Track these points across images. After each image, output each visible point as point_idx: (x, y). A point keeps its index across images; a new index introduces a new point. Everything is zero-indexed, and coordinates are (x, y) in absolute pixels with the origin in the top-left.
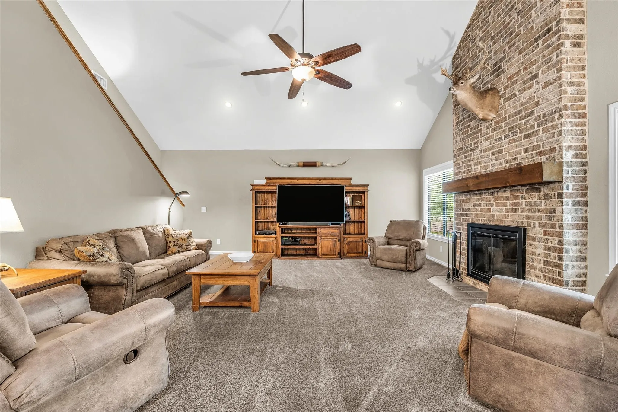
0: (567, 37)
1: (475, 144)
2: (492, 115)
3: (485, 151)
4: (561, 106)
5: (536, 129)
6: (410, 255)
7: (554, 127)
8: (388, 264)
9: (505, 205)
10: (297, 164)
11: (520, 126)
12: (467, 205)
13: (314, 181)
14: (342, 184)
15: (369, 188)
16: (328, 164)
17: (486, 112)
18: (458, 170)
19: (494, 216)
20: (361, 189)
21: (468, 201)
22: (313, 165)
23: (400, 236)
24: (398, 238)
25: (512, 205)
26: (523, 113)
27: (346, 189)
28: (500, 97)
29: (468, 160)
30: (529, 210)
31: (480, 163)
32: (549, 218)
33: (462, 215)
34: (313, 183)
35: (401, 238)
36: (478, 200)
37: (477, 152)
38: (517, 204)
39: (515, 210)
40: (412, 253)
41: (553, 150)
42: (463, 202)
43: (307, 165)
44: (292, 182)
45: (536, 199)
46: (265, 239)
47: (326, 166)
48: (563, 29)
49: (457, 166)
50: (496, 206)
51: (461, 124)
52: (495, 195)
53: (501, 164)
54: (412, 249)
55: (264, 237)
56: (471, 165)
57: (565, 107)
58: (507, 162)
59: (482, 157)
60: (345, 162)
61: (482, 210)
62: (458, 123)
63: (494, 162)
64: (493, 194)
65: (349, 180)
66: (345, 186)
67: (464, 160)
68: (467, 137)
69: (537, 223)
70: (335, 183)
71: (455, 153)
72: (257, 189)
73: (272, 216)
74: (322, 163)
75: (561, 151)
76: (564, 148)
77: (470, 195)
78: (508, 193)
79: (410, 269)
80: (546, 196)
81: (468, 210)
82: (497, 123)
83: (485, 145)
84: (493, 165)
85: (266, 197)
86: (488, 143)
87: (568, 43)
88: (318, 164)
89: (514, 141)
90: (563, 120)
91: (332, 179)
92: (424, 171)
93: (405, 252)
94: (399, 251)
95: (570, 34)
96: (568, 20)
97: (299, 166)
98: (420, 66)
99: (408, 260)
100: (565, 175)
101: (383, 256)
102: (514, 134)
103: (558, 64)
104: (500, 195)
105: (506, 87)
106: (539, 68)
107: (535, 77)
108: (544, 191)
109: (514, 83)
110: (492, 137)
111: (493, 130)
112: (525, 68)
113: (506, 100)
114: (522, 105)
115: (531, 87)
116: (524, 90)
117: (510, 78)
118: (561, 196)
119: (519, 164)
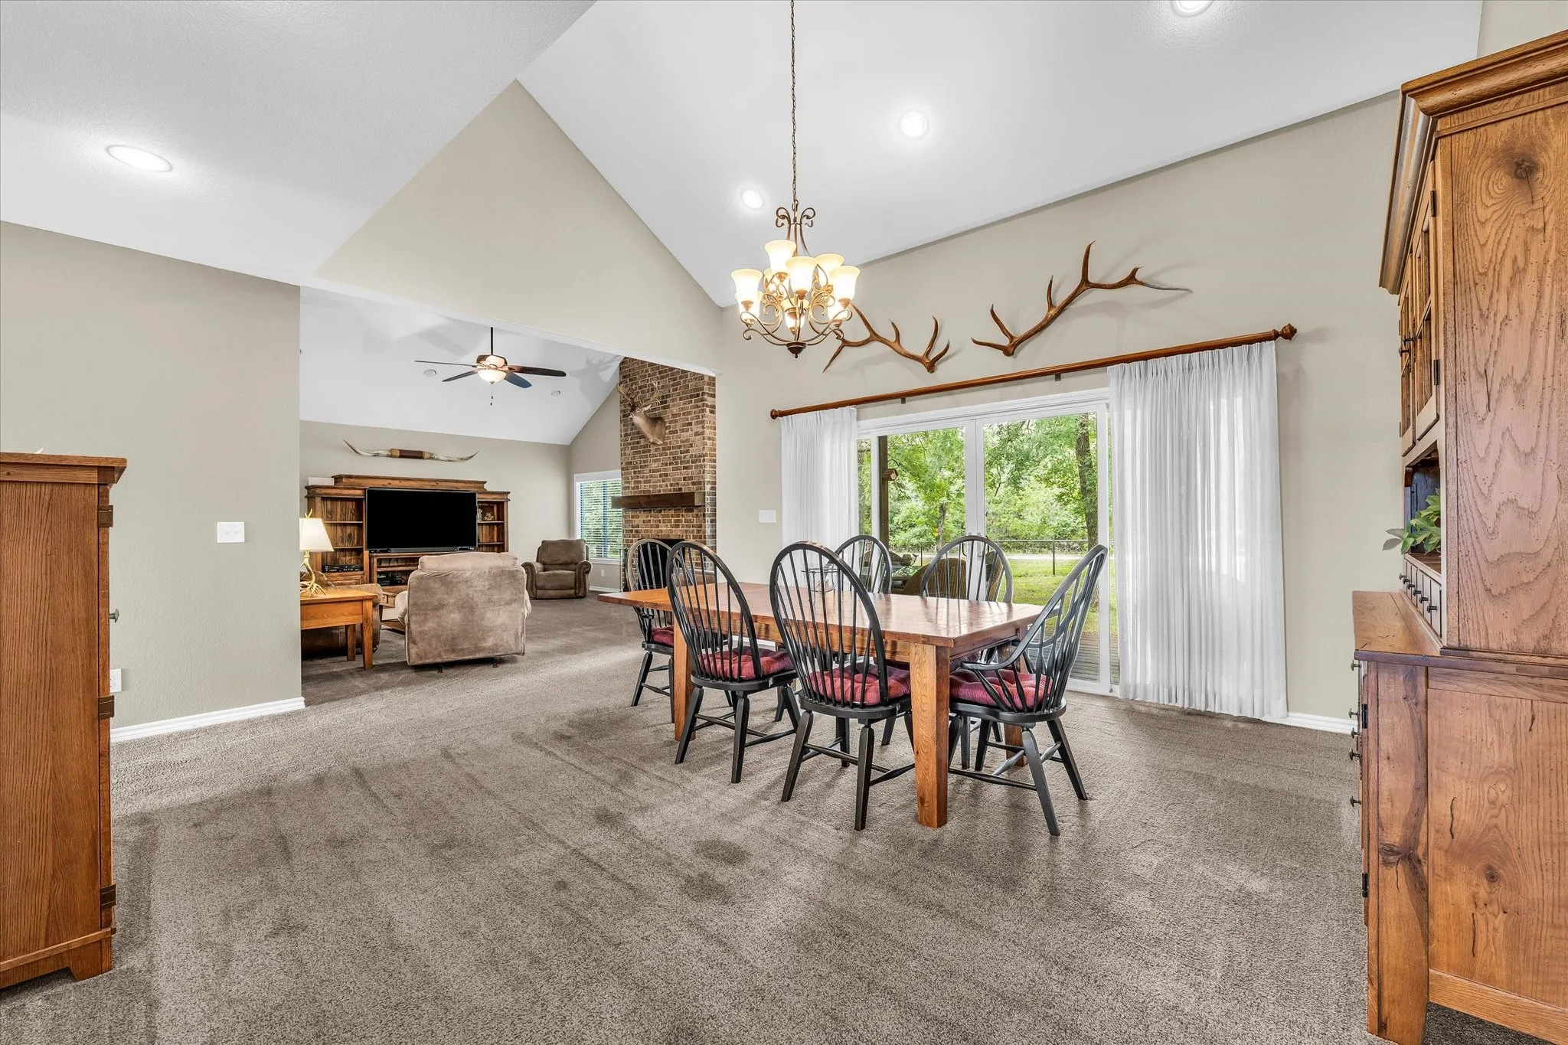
0: (707, 406)
1: (644, 462)
2: (660, 442)
3: (654, 471)
4: (704, 452)
5: (690, 464)
6: (579, 579)
7: (701, 466)
8: (552, 593)
9: (670, 521)
10: (389, 453)
11: (680, 458)
12: (636, 522)
13: (427, 483)
14: (473, 490)
15: (509, 497)
16: (441, 458)
17: (656, 438)
18: (627, 485)
19: (661, 531)
20: (498, 498)
21: (638, 517)
22: (418, 455)
23: (559, 560)
24: (557, 562)
25: (675, 521)
26: (682, 449)
27: (479, 497)
28: (667, 428)
29: (638, 477)
30: (687, 526)
31: (649, 481)
32: (698, 531)
33: (632, 531)
34: (427, 487)
35: (561, 562)
36: (647, 516)
37: (646, 470)
38: (679, 521)
39: (678, 526)
40: (582, 577)
41: (700, 483)
42: (632, 517)
43: (405, 455)
44: (390, 484)
45: (691, 518)
46: (341, 578)
47: (438, 459)
48: (706, 400)
49: (626, 480)
50: (663, 522)
51: (630, 438)
52: (663, 513)
53: (667, 486)
54: (582, 572)
55: (340, 576)
56: (640, 482)
57: (706, 455)
58: (671, 485)
59: (651, 476)
60: (472, 456)
61: (652, 526)
62: (626, 435)
63: (661, 483)
64: (660, 511)
65: (481, 485)
66: (479, 493)
67: (633, 475)
68: (637, 453)
69: (691, 535)
70: (462, 488)
71: (623, 465)
72: (325, 494)
73: (342, 539)
74: (432, 454)
75: (704, 484)
76: (706, 483)
77: (640, 511)
78: (672, 512)
79: (580, 595)
80: (697, 516)
81: (638, 526)
82: (664, 449)
83: (654, 466)
84: (661, 486)
85: (329, 507)
86: (656, 465)
87: (708, 409)
88: (426, 456)
89: (677, 469)
90: (705, 463)
91: (457, 481)
92: (575, 475)
93: (573, 577)
94: (567, 575)
95: (709, 404)
96: (708, 393)
97: (391, 456)
98: (588, 362)
99: (577, 585)
100: (706, 502)
101: (546, 584)
102: (677, 463)
103: (703, 422)
104: (666, 513)
105: (671, 422)
106: (692, 419)
107: (690, 424)
108: (695, 511)
109: (676, 421)
110: (659, 460)
111: (661, 455)
112: (684, 414)
113: (670, 433)
114: (682, 441)
115: (687, 431)
116: (683, 431)
117: (673, 416)
118: (704, 515)
119: (680, 489)
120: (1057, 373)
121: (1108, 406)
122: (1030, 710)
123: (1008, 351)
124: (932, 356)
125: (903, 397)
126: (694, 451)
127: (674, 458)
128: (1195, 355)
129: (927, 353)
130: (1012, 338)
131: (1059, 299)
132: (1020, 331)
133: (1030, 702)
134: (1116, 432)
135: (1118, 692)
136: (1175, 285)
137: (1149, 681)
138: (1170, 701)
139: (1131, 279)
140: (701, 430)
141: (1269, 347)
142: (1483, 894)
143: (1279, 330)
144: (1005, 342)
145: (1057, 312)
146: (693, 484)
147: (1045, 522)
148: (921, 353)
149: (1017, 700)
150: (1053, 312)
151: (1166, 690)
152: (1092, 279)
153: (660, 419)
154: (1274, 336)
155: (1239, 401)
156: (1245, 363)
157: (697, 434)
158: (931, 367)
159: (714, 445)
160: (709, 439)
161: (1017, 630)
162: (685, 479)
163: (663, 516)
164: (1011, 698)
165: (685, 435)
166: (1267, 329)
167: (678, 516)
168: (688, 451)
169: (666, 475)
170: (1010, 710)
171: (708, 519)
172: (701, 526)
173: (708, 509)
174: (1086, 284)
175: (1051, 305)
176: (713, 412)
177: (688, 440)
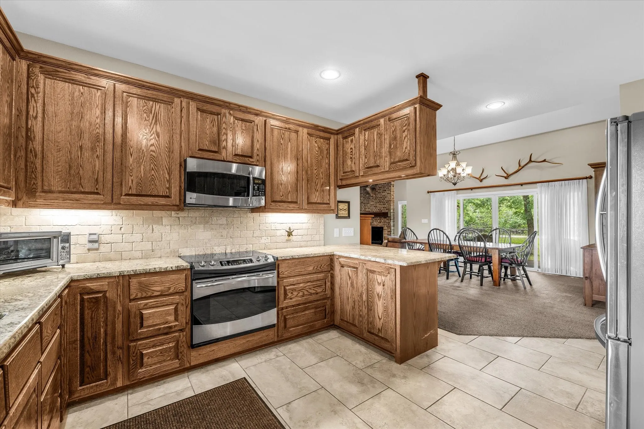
1: (368, 202)
2: (374, 196)
3: (372, 205)
4: (390, 199)
5: (385, 203)
7: (390, 204)
9: (378, 221)
11: (382, 201)
18: (361, 209)
25: (380, 221)
26: (383, 198)
28: (377, 191)
29: (365, 207)
30: (384, 223)
31: (370, 208)
32: (388, 224)
37: (369, 205)
38: (381, 221)
39: (381, 223)
41: (389, 209)
45: (385, 220)
56: (367, 208)
58: (378, 210)
59: (370, 207)
67: (363, 207)
68: (366, 199)
69: (385, 226)
75: (391, 210)
78: (379, 218)
80: (388, 219)
82: (375, 198)
83: (372, 203)
84: (374, 210)
89: (380, 204)
100: (391, 215)
102: (380, 203)
103: (390, 190)
104: (376, 218)
105: (378, 190)
106: (386, 189)
107: (386, 190)
108: (387, 218)
109: (380, 189)
110: (374, 201)
111: (374, 200)
112: (383, 187)
113: (378, 193)
114: (382, 196)
115: (384, 192)
116: (383, 192)
117: (379, 188)
118: (391, 219)
119: (382, 211)
120: (522, 185)
121: (537, 193)
122: (519, 264)
123: (506, 178)
124: (482, 178)
125: (472, 189)
126: (387, 199)
127: (379, 201)
128: (563, 182)
129: (480, 177)
130: (507, 174)
131: (522, 164)
132: (510, 172)
133: (519, 262)
134: (540, 201)
135: (540, 270)
136: (558, 162)
137: (549, 267)
138: (556, 272)
139: (545, 161)
140: (390, 192)
141: (585, 181)
142: (600, 282)
143: (588, 176)
144: (505, 175)
145: (521, 168)
146: (387, 209)
147: (506, 222)
148: (478, 177)
149: (516, 262)
150: (520, 168)
151: (554, 269)
152: (532, 160)
153: (375, 189)
154: (586, 178)
155: (576, 194)
156: (578, 184)
157: (388, 194)
158: (481, 181)
159: (394, 197)
160: (392, 195)
161: (514, 249)
162: (383, 208)
163: (375, 219)
164: (515, 262)
165: (383, 194)
166: (585, 176)
167: (381, 219)
168: (385, 199)
169: (377, 206)
170: (514, 264)
171: (392, 221)
172: (389, 223)
173: (392, 218)
174: (530, 161)
175: (520, 166)
176: (393, 187)
177: (385, 196)
